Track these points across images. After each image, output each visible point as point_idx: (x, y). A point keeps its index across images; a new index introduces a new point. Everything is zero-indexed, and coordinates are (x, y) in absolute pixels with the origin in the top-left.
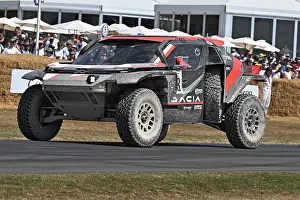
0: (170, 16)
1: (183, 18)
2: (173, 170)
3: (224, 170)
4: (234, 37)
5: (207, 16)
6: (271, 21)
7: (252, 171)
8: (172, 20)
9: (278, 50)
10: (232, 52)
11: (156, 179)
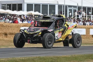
0: (5, 5)
1: (10, 5)
2: (8, 57)
3: (25, 56)
4: (27, 11)
5: (18, 4)
6: (40, 5)
7: (35, 56)
8: (6, 6)
9: (43, 15)
10: (27, 16)
11: (2, 60)
